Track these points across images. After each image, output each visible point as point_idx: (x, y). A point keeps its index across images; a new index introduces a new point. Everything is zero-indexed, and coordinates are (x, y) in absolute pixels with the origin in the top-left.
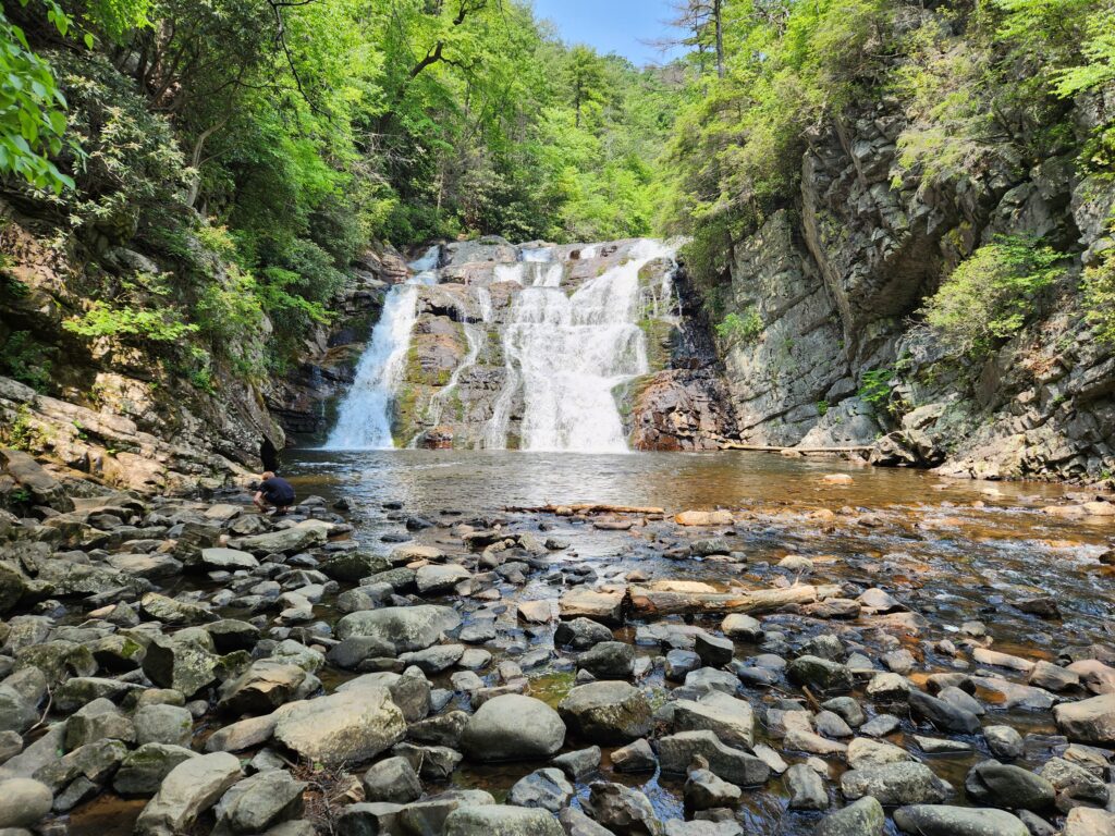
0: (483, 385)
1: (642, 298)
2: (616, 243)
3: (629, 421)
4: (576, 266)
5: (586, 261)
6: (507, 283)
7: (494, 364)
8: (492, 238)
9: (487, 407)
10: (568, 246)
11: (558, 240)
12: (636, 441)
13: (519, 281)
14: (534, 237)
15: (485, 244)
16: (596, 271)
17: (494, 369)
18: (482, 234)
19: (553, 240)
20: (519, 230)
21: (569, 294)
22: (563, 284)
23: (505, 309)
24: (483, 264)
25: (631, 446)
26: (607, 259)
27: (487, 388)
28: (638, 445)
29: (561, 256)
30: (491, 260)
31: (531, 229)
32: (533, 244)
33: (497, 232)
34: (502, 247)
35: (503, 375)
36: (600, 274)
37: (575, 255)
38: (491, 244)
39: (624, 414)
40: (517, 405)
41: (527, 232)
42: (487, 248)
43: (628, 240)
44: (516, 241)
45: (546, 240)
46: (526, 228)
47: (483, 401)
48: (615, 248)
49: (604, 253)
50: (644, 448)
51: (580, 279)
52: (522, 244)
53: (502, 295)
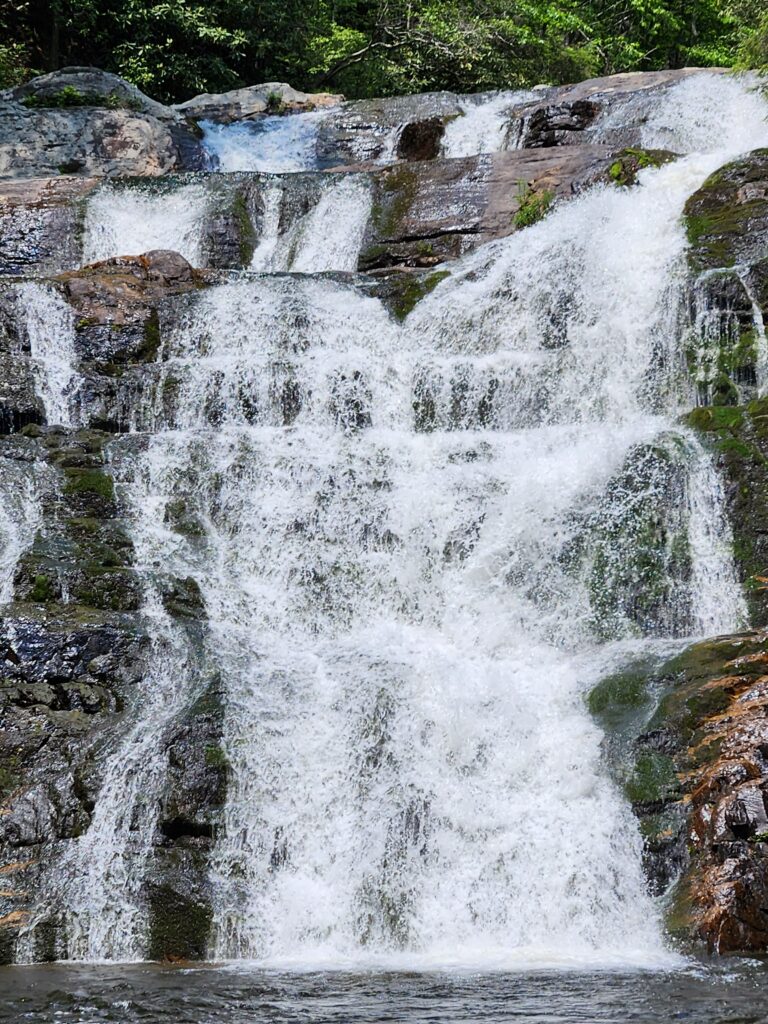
0: (44, 692)
1: (707, 316)
2: (592, 89)
3: (667, 834)
4: (429, 187)
5: (469, 164)
6: (142, 264)
7: (91, 601)
8: (73, 81)
9: (63, 785)
10: (391, 105)
11: (350, 82)
12: (701, 917)
13: (192, 255)
14: (252, 72)
15: (48, 101)
16: (510, 204)
17: (90, 621)
18: (38, 62)
19: (327, 83)
20: (188, 43)
21: (400, 303)
22: (373, 261)
23: (134, 372)
24: (38, 186)
25: (677, 931)
26: (559, 158)
27: (62, 702)
28: (708, 931)
29: (361, 145)
30: (73, 168)
31: (240, 38)
32: (248, 99)
33: (99, 53)
34: (119, 115)
35: (130, 648)
36: (529, 217)
37: (422, 141)
38: (70, 103)
39: (646, 804)
40: (193, 773)
41: (221, 49)
42: (61, 122)
43: (636, 79)
44: (171, 90)
45: (303, 83)
46: (218, 33)
47: (47, 761)
48: (586, 112)
49: (541, 132)
50: (733, 946)
51: (447, 243)
52: (200, 102)
53: (122, 312)
